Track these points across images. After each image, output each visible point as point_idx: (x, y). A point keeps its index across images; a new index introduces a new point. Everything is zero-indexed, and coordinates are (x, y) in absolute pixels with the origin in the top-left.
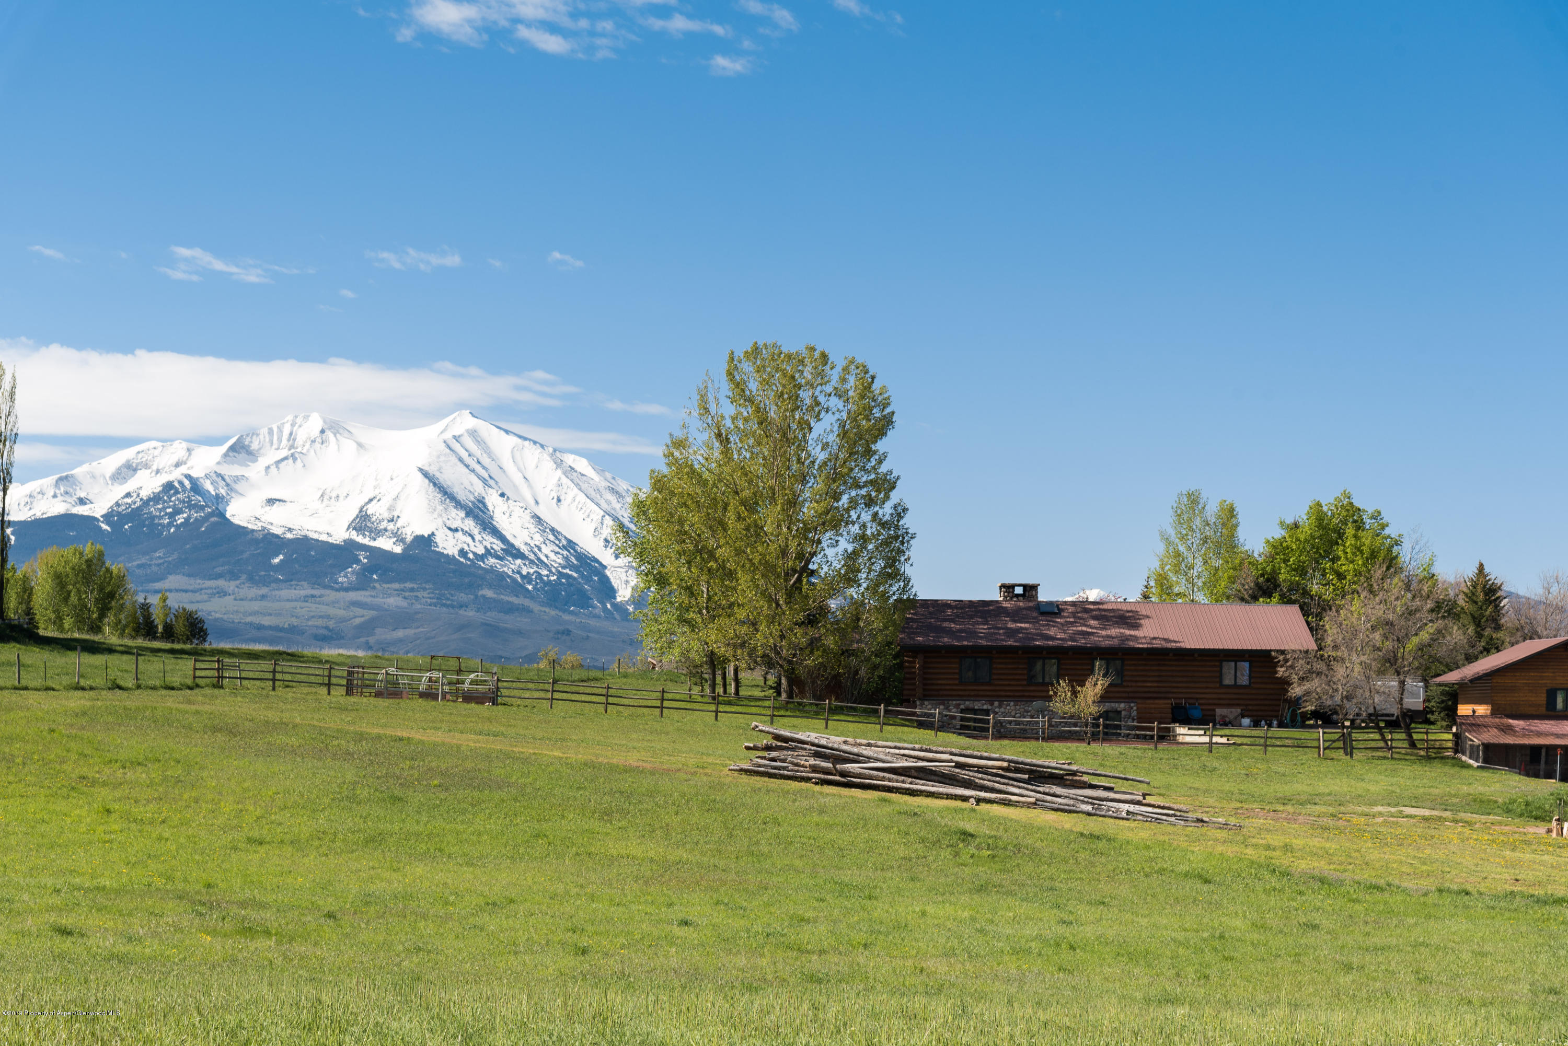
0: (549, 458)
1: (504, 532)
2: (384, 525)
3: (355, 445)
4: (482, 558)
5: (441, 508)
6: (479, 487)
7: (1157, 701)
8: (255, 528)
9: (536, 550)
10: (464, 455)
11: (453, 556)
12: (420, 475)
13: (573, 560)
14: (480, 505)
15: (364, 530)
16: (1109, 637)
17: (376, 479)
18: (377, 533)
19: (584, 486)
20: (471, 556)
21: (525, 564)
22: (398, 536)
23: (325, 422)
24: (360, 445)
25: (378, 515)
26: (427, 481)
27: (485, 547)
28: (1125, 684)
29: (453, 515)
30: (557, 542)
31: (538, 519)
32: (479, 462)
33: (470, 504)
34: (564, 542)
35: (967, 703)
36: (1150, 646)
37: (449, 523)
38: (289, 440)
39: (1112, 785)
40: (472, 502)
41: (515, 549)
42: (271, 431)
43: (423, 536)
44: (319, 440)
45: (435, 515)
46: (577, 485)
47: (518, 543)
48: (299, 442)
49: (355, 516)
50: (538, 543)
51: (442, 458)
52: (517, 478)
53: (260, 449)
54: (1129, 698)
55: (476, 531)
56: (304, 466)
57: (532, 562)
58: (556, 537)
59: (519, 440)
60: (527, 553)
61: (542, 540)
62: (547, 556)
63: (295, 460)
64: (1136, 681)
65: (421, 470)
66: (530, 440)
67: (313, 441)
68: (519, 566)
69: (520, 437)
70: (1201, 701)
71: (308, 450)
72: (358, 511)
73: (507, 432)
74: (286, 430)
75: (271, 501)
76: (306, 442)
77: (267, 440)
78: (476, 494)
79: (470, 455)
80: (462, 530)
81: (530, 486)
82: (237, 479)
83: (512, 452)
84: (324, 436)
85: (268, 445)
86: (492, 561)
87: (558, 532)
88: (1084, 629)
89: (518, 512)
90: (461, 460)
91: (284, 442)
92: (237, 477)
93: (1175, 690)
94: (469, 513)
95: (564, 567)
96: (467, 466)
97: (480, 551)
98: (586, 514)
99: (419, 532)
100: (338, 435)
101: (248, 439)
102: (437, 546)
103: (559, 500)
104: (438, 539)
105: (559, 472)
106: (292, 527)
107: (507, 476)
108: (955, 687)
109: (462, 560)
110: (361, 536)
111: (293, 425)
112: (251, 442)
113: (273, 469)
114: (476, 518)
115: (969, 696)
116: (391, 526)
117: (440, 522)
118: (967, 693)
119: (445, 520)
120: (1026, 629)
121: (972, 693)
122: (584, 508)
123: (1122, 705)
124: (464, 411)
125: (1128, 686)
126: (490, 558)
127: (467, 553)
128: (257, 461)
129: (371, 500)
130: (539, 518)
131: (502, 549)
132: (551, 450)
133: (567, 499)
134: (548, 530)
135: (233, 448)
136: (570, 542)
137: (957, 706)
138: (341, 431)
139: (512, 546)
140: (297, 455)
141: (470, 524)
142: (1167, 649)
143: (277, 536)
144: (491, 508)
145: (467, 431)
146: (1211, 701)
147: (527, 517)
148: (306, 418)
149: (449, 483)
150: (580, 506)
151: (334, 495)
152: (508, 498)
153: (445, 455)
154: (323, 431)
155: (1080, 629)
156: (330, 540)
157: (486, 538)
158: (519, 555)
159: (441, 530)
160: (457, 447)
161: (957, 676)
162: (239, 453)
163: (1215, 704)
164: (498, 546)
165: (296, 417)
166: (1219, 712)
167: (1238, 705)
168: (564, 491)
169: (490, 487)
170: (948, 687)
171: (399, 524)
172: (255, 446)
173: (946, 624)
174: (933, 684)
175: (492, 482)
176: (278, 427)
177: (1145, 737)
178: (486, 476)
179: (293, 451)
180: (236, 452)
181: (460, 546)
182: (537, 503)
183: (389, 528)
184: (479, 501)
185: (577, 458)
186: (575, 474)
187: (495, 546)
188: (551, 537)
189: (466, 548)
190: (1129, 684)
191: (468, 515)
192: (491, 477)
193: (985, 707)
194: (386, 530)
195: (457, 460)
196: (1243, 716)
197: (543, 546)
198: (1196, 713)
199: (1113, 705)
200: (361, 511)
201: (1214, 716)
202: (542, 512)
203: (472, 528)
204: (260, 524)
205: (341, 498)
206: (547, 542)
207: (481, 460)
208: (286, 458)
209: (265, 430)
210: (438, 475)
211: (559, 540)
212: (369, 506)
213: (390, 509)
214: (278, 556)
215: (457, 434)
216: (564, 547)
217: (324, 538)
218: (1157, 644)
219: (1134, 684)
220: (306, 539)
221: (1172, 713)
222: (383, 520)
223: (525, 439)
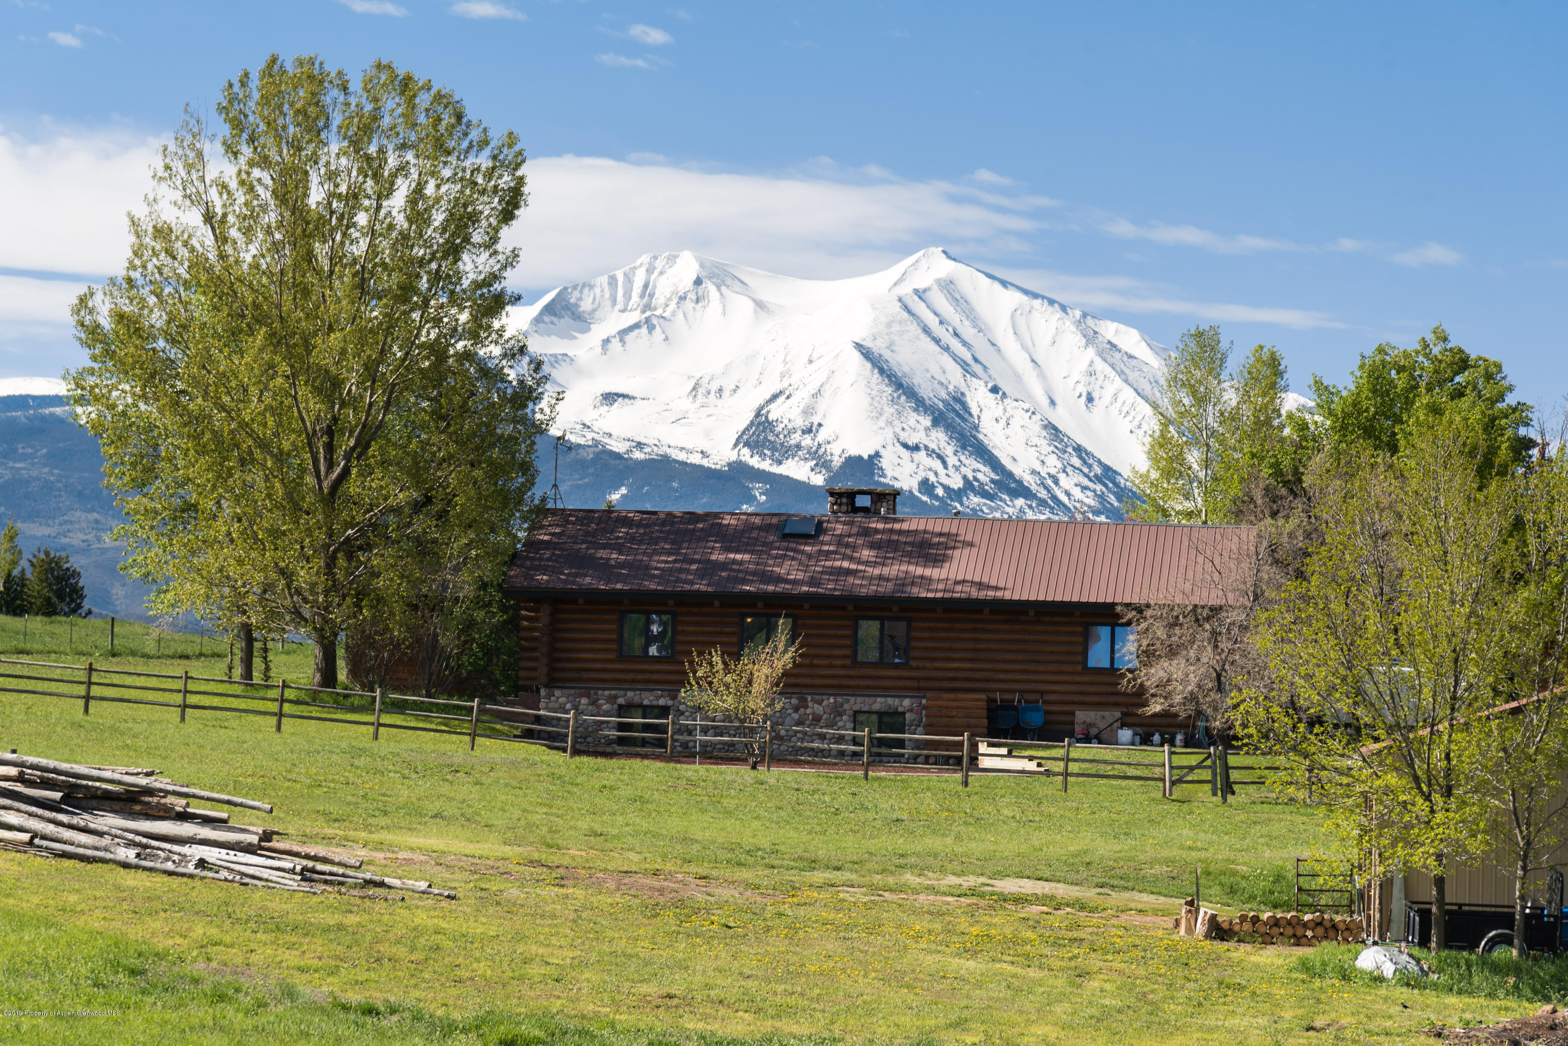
0: (1073, 328)
1: (996, 453)
2: (796, 438)
3: (751, 304)
4: (957, 495)
5: (892, 410)
6: (955, 376)
7: (961, 696)
8: (582, 441)
9: (1049, 482)
10: (932, 321)
11: (911, 492)
12: (857, 355)
13: (1112, 499)
14: (958, 407)
15: (763, 446)
16: (881, 577)
17: (785, 362)
18: (784, 452)
19: (1132, 376)
20: (940, 492)
21: (1030, 507)
22: (820, 457)
23: (702, 265)
24: (760, 305)
25: (786, 421)
26: (868, 365)
27: (965, 478)
28: (913, 663)
29: (912, 422)
30: (1086, 470)
31: (1053, 431)
32: (956, 334)
33: (941, 405)
34: (1098, 470)
35: (630, 694)
36: (947, 595)
37: (904, 437)
38: (642, 296)
39: (224, 815)
40: (943, 401)
41: (1016, 481)
42: (613, 281)
43: (860, 458)
44: (691, 296)
45: (882, 423)
46: (1121, 373)
47: (1019, 470)
48: (659, 298)
49: (748, 422)
50: (1053, 471)
51: (896, 328)
52: (1020, 361)
53: (594, 310)
54: (918, 690)
55: (949, 450)
56: (666, 339)
57: (1042, 503)
58: (1085, 462)
59: (1025, 298)
60: (1034, 487)
61: (1059, 465)
62: (1068, 494)
63: (651, 328)
64: (934, 659)
65: (859, 346)
66: (1043, 297)
67: (683, 298)
68: (1021, 510)
69: (1026, 292)
70: (1048, 697)
71: (674, 314)
72: (753, 414)
73: (1004, 284)
74: (639, 279)
75: (610, 398)
76: (670, 299)
77: (607, 295)
78: (951, 388)
79: (941, 322)
80: (926, 448)
81: (1042, 376)
82: (557, 359)
83: (1012, 317)
84: (700, 290)
85: (608, 303)
86: (975, 500)
87: (1087, 453)
88: (846, 564)
89: (1020, 418)
90: (926, 330)
91: (635, 298)
92: (555, 356)
93: (1002, 676)
94: (938, 420)
95: (1097, 513)
96: (937, 341)
97: (956, 483)
98: (1136, 423)
99: (854, 451)
100: (723, 288)
101: (576, 294)
102: (884, 476)
103: (1090, 399)
104: (885, 463)
105: (1091, 352)
106: (643, 440)
107: (1003, 358)
108: (610, 666)
109: (925, 498)
110: (756, 458)
111: (650, 271)
112: (580, 299)
113: (615, 342)
114: (950, 428)
115: (633, 681)
116: (807, 441)
117: (889, 433)
118: (630, 676)
119: (898, 430)
120: (741, 563)
121: (640, 677)
122: (1133, 413)
123: (907, 702)
124: (932, 249)
125: (918, 668)
126: (972, 496)
127: (933, 487)
128: (589, 330)
129: (775, 397)
130: (1055, 428)
131: (992, 481)
132: (1078, 314)
133: (1104, 398)
134: (1070, 450)
135: (549, 309)
136: (1107, 469)
137: (612, 699)
138: (729, 281)
139: (1010, 475)
140: (655, 321)
141: (939, 439)
142: (977, 601)
143: (618, 456)
144: (975, 411)
145: (938, 282)
146: (1066, 698)
147: (1035, 426)
148: (672, 259)
149: (906, 369)
150: (1125, 409)
151: (714, 387)
152: (1004, 394)
153: (900, 322)
154: (698, 282)
155: (838, 564)
156: (705, 463)
157: (967, 462)
158: (1020, 490)
159: (890, 448)
160: (920, 308)
161: (614, 646)
162: (560, 317)
163: (1074, 703)
164: (985, 475)
165: (656, 258)
166: (1082, 716)
167: (1116, 704)
168: (1099, 383)
169: (974, 375)
170: (599, 666)
171: (821, 438)
172: (586, 305)
173: (602, 553)
174: (569, 660)
175: (977, 368)
176: (625, 274)
177: (946, 760)
178: (968, 357)
179: (648, 314)
180: (555, 315)
181: (922, 475)
182: (1053, 403)
183: (803, 444)
184: (954, 398)
185: (1123, 328)
186: (1117, 355)
187: (980, 476)
188: (1076, 462)
189: (932, 478)
190: (921, 664)
191: (936, 422)
192: (976, 360)
193: (662, 702)
194: (798, 446)
195: (919, 331)
196: (1122, 727)
197: (1062, 477)
198: (1036, 719)
199: (890, 701)
200: (758, 415)
201: (1073, 723)
202: (1063, 419)
203: (943, 444)
204: (590, 436)
205: (726, 393)
206: (1069, 469)
207: (959, 331)
208: (636, 326)
209: (604, 279)
210: (887, 354)
211: (1090, 467)
212: (772, 406)
213: (808, 411)
214: (617, 488)
215: (921, 286)
216: (1098, 479)
217: (695, 459)
218: (960, 592)
219: (928, 664)
220: (665, 460)
221: (989, 718)
222: (794, 430)
223: (1035, 296)
